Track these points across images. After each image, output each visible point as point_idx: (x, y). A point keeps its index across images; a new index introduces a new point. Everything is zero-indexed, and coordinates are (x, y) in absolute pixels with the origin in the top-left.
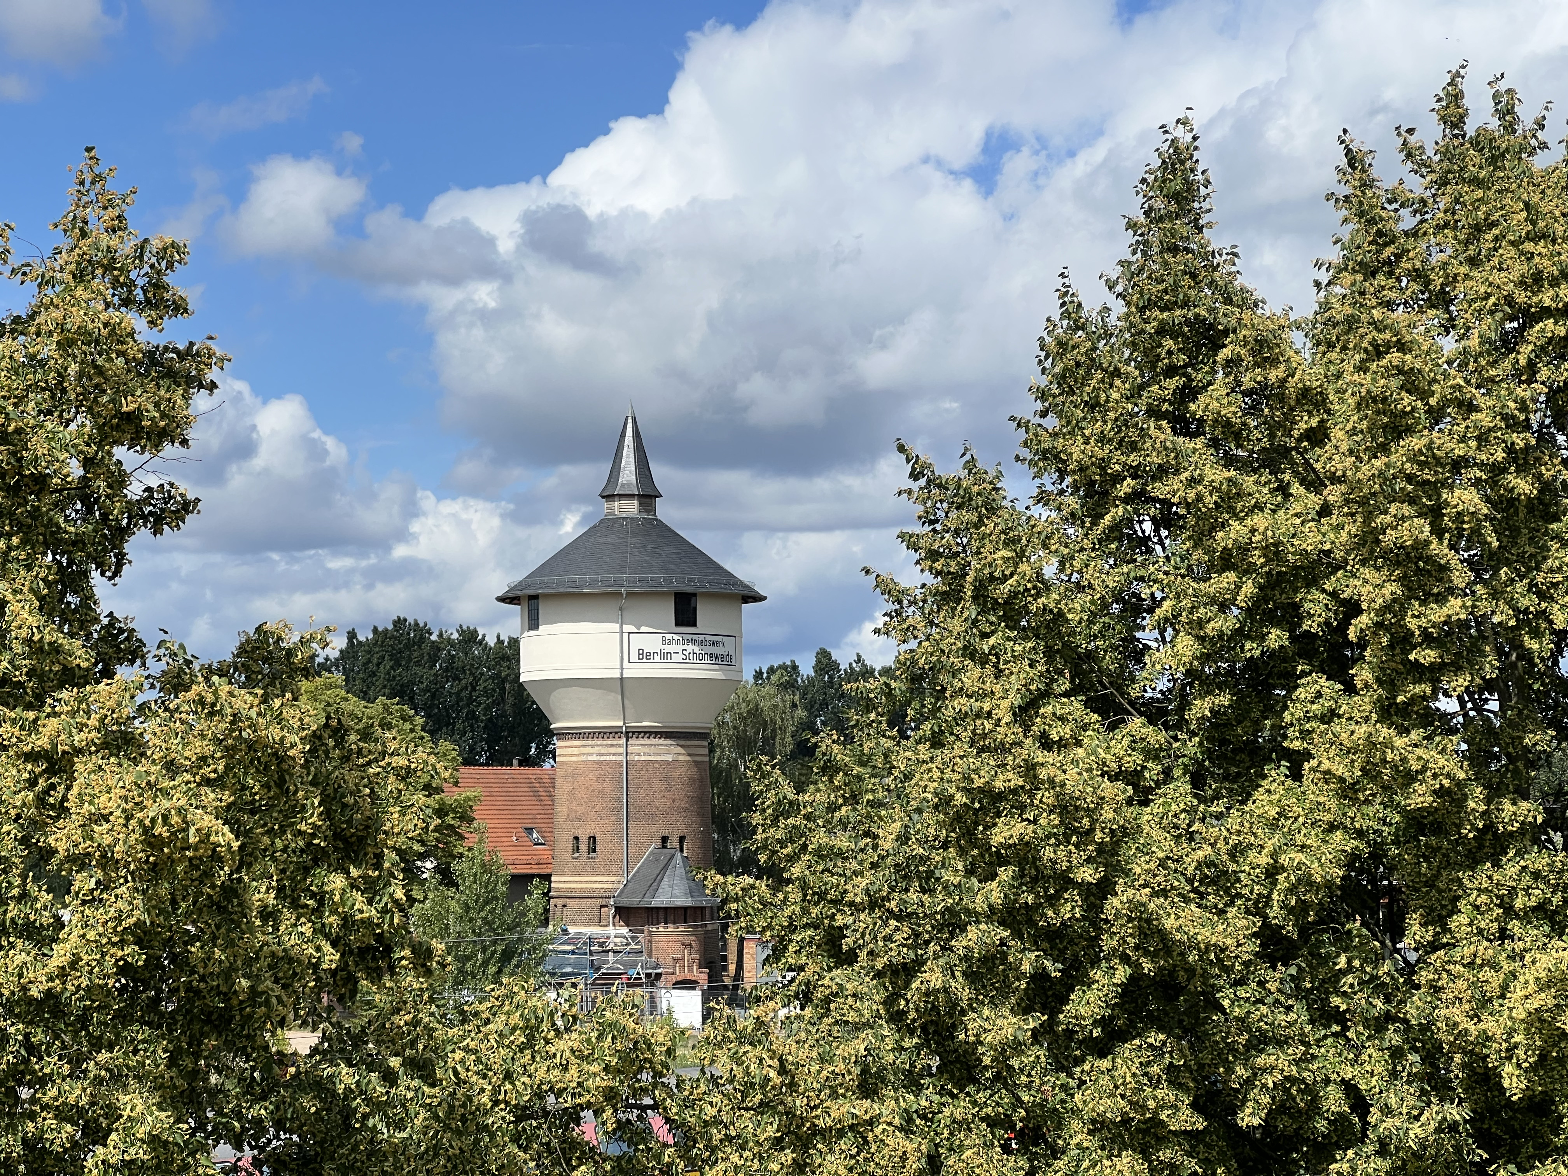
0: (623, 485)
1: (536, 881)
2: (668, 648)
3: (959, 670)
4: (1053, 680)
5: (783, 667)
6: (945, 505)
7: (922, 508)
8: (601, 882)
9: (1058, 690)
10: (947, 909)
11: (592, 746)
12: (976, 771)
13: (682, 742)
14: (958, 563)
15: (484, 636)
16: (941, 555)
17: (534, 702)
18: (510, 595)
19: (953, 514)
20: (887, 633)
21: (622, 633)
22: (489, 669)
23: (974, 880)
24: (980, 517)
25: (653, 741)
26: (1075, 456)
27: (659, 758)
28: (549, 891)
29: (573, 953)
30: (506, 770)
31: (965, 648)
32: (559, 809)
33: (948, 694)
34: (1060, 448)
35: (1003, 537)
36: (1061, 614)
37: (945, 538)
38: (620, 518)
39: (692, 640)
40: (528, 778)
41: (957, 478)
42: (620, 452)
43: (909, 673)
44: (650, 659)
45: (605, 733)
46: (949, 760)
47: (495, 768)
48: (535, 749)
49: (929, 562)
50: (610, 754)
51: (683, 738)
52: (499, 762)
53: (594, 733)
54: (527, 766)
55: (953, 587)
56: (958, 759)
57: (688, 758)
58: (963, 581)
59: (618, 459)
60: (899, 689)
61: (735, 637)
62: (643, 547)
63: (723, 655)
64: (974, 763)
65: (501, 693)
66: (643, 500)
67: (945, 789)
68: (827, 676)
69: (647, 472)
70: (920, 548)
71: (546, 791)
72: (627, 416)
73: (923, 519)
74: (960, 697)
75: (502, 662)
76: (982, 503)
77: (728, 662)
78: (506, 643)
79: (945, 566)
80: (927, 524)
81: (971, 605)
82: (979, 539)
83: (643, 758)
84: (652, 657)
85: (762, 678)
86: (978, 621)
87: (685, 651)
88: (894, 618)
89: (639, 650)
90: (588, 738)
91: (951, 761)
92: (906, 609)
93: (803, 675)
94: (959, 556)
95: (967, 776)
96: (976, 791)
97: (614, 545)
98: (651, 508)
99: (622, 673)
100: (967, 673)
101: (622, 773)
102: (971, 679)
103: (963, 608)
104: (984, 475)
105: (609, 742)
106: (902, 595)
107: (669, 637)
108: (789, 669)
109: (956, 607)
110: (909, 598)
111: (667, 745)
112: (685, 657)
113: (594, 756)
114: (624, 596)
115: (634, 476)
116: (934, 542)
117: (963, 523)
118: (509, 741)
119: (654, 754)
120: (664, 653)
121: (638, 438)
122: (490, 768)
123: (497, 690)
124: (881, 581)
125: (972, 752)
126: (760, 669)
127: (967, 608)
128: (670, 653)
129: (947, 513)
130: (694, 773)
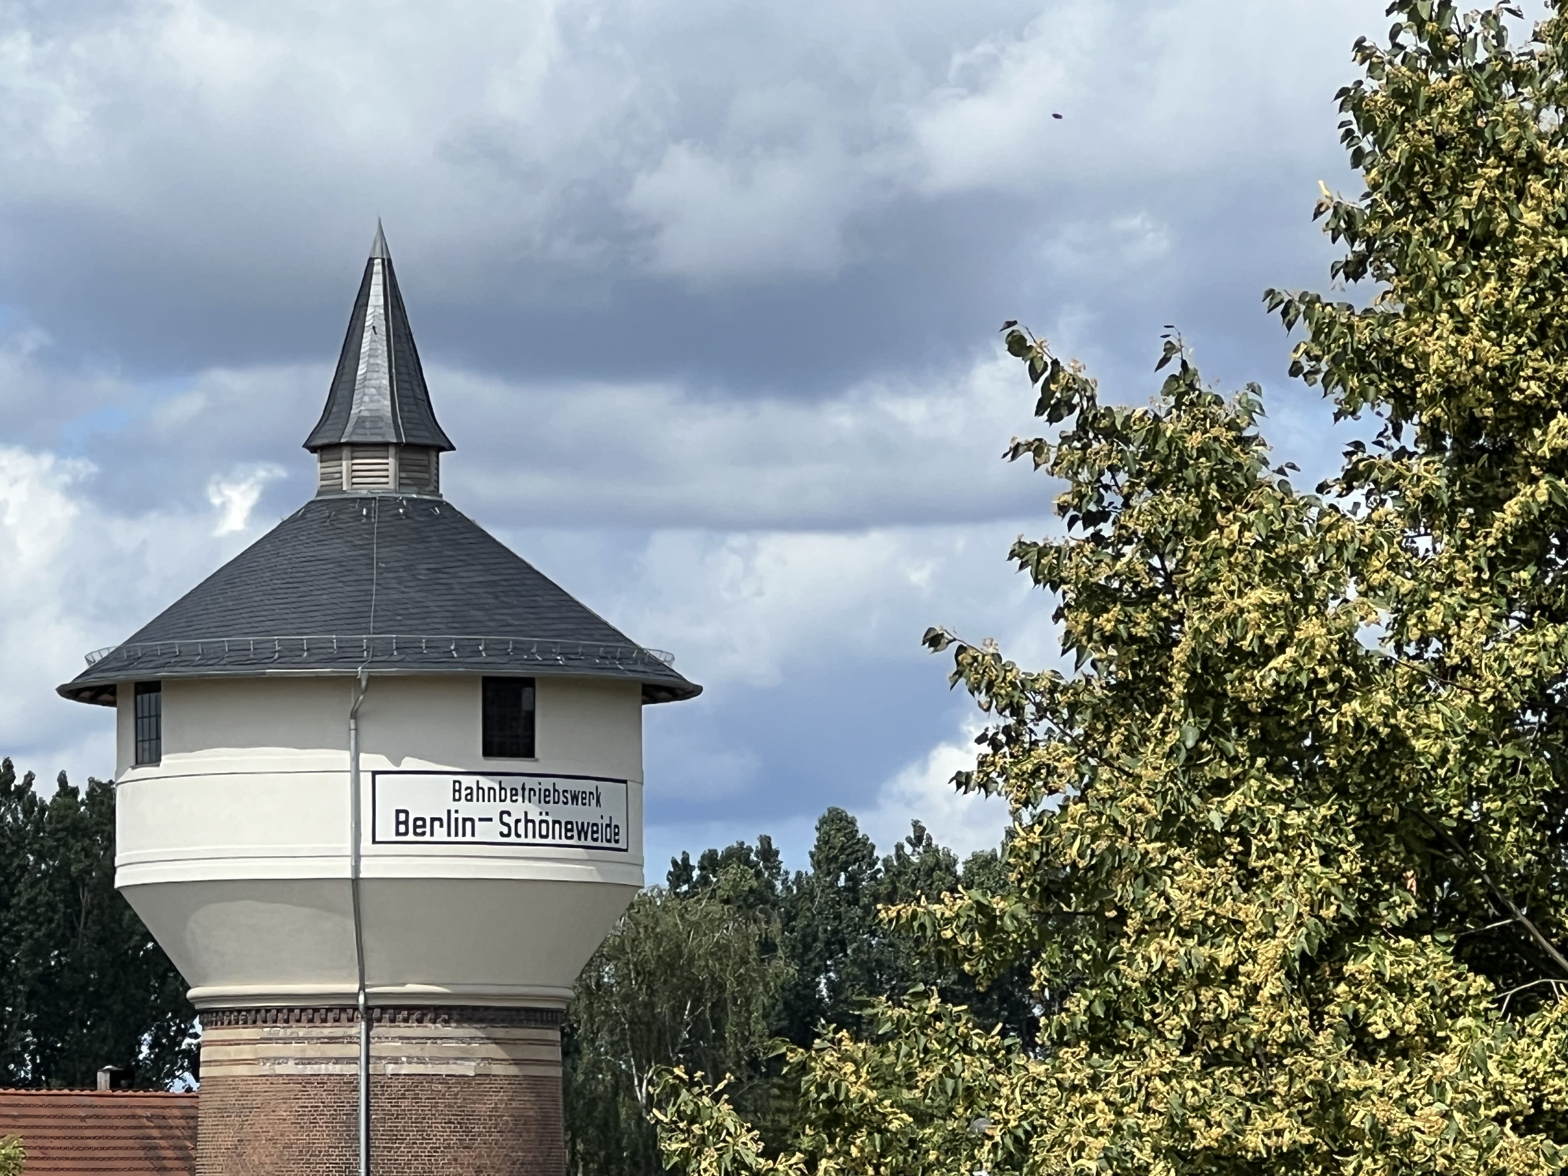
0: (361, 421)
2: (465, 809)
3: (1159, 871)
4: (1378, 895)
5: (739, 854)
6: (1122, 478)
7: (1069, 485)
9: (1388, 919)
11: (286, 1041)
12: (1200, 1110)
13: (499, 1032)
14: (1155, 617)
15: (30, 778)
16: (1113, 596)
17: (149, 937)
18: (92, 681)
19: (1142, 501)
20: (986, 785)
21: (357, 772)
22: (41, 857)
24: (1206, 506)
25: (432, 1029)
26: (1434, 361)
27: (444, 1070)
30: (79, 1097)
31: (1168, 819)
33: (1131, 926)
34: (1399, 340)
35: (1261, 555)
36: (1397, 739)
37: (1124, 555)
38: (354, 500)
39: (523, 789)
40: (134, 1117)
41: (1151, 415)
42: (353, 347)
43: (1038, 878)
44: (423, 834)
45: (316, 1010)
46: (1135, 1085)
47: (55, 1092)
48: (151, 1047)
49: (1086, 614)
50: (327, 1060)
51: (503, 1021)
52: (64, 1078)
53: (291, 1010)
54: (130, 1087)
55: (1142, 673)
56: (1157, 1082)
57: (513, 1070)
58: (1165, 659)
59: (348, 362)
60: (1014, 917)
61: (625, 782)
62: (406, 568)
63: (596, 825)
64: (1195, 1091)
65: (71, 914)
66: (409, 456)
67: (1126, 1154)
68: (843, 876)
69: (418, 391)
70: (1063, 581)
71: (175, 1148)
72: (371, 261)
73: (1072, 512)
74: (1162, 934)
75: (71, 841)
76: (1211, 474)
77: (609, 841)
78: (82, 796)
79: (1122, 622)
80: (1079, 524)
81: (1185, 716)
82: (1205, 560)
83: (405, 1069)
84: (428, 829)
85: (689, 880)
86: (1202, 754)
87: (505, 817)
88: (1002, 747)
89: (398, 812)
90: (275, 1021)
91: (1140, 1085)
92: (1031, 725)
93: (787, 873)
94: (1157, 600)
95: (1178, 1121)
96: (1199, 1159)
97: (340, 564)
98: (426, 476)
99: (356, 868)
100: (1177, 878)
101: (355, 1107)
102: (1187, 891)
103: (1165, 722)
104: (1215, 408)
105: (326, 1032)
106: (1022, 692)
107: (468, 781)
108: (753, 857)
109: (1149, 721)
110: (1038, 698)
111: (461, 1040)
112: (506, 831)
113: (291, 1063)
114: (364, 683)
115: (388, 403)
116: (1096, 567)
117: (1165, 520)
118: (89, 1028)
119: (434, 1060)
120: (457, 819)
121: (397, 313)
122: (44, 1091)
123: (61, 906)
124: (970, 660)
125: (1191, 1064)
126: (686, 858)
127: (1174, 723)
128: (472, 820)
129: (1127, 498)
130: (529, 1105)
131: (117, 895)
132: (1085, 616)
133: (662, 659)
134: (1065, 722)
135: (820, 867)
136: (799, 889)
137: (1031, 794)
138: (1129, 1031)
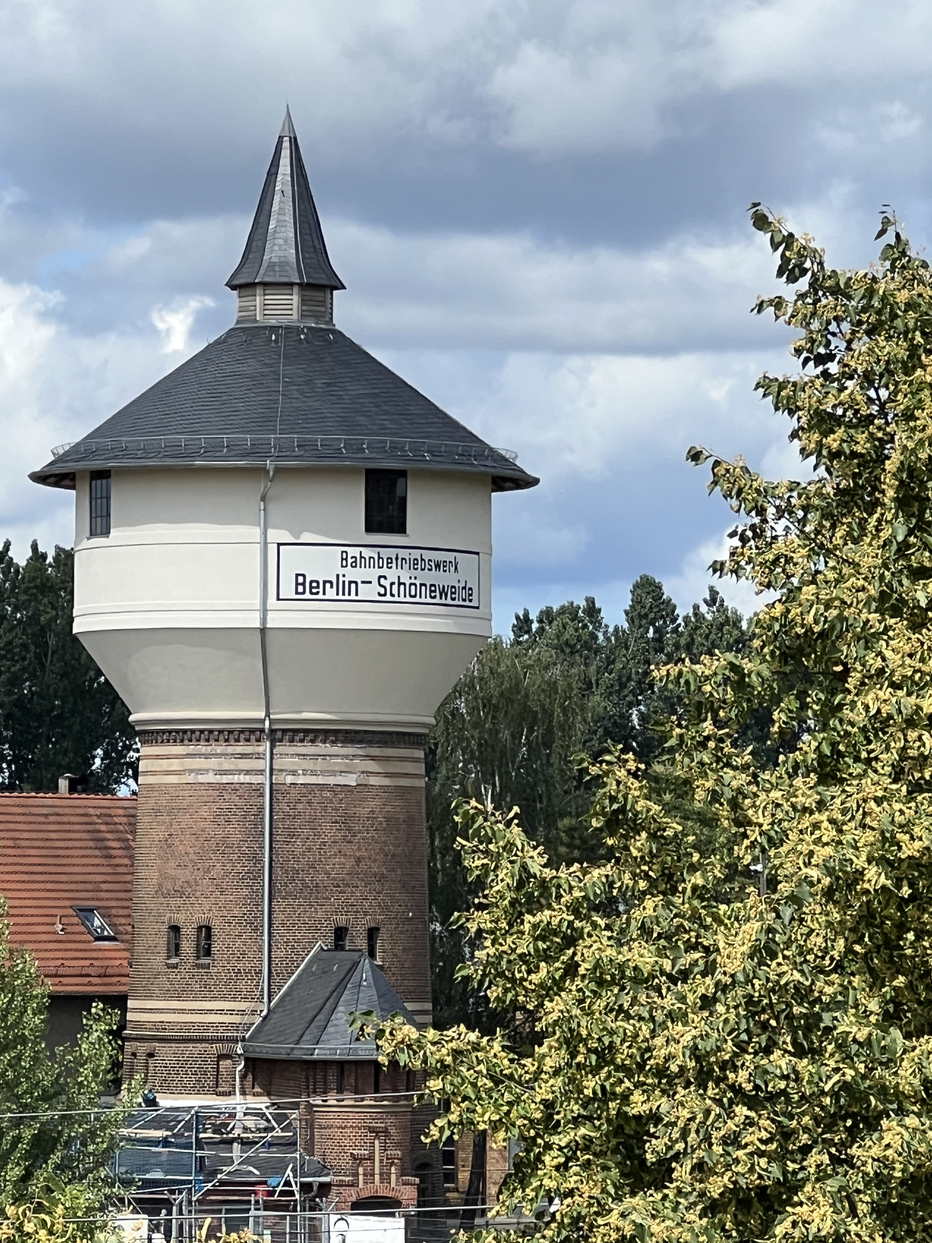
0: (271, 266)
1: (97, 1007)
2: (351, 574)
3: (877, 636)
6: (846, 327)
7: (803, 332)
8: (221, 1012)
10: (845, 1086)
11: (207, 756)
12: (906, 827)
13: (376, 751)
14: (871, 437)
16: (838, 421)
17: (100, 673)
18: (56, 470)
19: (861, 345)
20: (736, 571)
21: (266, 543)
22: (16, 609)
23: (896, 1033)
24: (913, 350)
25: (322, 748)
27: (331, 781)
28: (123, 1026)
29: (165, 1142)
30: (45, 799)
31: (883, 597)
32: (143, 873)
33: (852, 683)
37: (846, 388)
38: (265, 328)
39: (397, 559)
40: (86, 815)
41: (870, 276)
42: (266, 207)
43: (778, 644)
44: (317, 593)
45: (231, 732)
46: (855, 806)
47: (25, 794)
48: (102, 759)
49: (817, 435)
50: (240, 772)
51: (378, 742)
52: (34, 783)
53: (211, 731)
54: (84, 791)
55: (861, 482)
56: (872, 804)
57: (386, 782)
58: (879, 471)
59: (262, 219)
60: (759, 674)
61: (477, 553)
62: (307, 383)
63: (453, 587)
64: (902, 812)
65: (40, 654)
66: (308, 293)
67: (846, 860)
68: (651, 630)
69: (316, 242)
70: (799, 409)
71: (119, 840)
72: (281, 138)
73: (805, 354)
74: (878, 686)
75: (40, 597)
76: (916, 324)
77: (464, 600)
78: (50, 560)
79: (845, 441)
80: (811, 363)
81: (896, 516)
82: (911, 392)
83: (301, 780)
84: (321, 590)
85: (528, 632)
86: (909, 546)
87: (382, 580)
88: (749, 540)
89: (297, 575)
90: (198, 740)
91: (859, 806)
92: (772, 523)
93: (607, 626)
94: (873, 424)
95: (888, 835)
96: (904, 865)
97: (253, 378)
98: (323, 309)
99: (264, 620)
100: (891, 642)
101: (262, 808)
102: (898, 653)
103: (879, 521)
104: (922, 271)
105: (239, 749)
106: (765, 497)
107: (353, 552)
108: (581, 614)
109: (866, 520)
110: (778, 502)
111: (346, 757)
112: (382, 592)
113: (211, 774)
114: (271, 473)
115: (293, 251)
116: (825, 397)
117: (879, 361)
118: (54, 744)
119: (324, 773)
120: (344, 582)
121: (301, 179)
122: (16, 794)
123: (32, 647)
124: (723, 472)
125: (899, 790)
126: (526, 614)
127: (887, 522)
128: (356, 583)
129: (849, 342)
130: (398, 809)
131: (75, 639)
132: (816, 437)
133: (507, 456)
134: (799, 521)
135: (633, 622)
136: (616, 640)
137: (773, 578)
138: (849, 766)
